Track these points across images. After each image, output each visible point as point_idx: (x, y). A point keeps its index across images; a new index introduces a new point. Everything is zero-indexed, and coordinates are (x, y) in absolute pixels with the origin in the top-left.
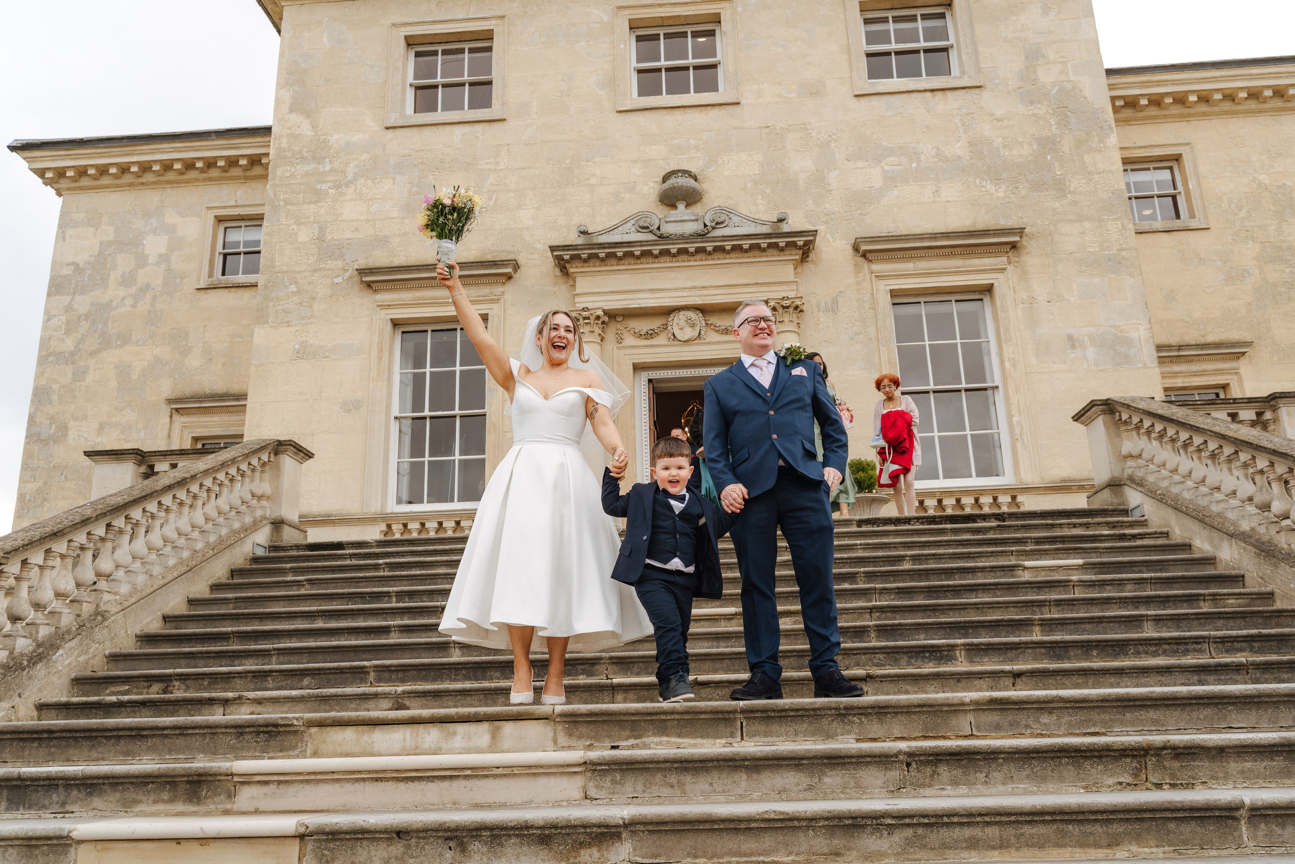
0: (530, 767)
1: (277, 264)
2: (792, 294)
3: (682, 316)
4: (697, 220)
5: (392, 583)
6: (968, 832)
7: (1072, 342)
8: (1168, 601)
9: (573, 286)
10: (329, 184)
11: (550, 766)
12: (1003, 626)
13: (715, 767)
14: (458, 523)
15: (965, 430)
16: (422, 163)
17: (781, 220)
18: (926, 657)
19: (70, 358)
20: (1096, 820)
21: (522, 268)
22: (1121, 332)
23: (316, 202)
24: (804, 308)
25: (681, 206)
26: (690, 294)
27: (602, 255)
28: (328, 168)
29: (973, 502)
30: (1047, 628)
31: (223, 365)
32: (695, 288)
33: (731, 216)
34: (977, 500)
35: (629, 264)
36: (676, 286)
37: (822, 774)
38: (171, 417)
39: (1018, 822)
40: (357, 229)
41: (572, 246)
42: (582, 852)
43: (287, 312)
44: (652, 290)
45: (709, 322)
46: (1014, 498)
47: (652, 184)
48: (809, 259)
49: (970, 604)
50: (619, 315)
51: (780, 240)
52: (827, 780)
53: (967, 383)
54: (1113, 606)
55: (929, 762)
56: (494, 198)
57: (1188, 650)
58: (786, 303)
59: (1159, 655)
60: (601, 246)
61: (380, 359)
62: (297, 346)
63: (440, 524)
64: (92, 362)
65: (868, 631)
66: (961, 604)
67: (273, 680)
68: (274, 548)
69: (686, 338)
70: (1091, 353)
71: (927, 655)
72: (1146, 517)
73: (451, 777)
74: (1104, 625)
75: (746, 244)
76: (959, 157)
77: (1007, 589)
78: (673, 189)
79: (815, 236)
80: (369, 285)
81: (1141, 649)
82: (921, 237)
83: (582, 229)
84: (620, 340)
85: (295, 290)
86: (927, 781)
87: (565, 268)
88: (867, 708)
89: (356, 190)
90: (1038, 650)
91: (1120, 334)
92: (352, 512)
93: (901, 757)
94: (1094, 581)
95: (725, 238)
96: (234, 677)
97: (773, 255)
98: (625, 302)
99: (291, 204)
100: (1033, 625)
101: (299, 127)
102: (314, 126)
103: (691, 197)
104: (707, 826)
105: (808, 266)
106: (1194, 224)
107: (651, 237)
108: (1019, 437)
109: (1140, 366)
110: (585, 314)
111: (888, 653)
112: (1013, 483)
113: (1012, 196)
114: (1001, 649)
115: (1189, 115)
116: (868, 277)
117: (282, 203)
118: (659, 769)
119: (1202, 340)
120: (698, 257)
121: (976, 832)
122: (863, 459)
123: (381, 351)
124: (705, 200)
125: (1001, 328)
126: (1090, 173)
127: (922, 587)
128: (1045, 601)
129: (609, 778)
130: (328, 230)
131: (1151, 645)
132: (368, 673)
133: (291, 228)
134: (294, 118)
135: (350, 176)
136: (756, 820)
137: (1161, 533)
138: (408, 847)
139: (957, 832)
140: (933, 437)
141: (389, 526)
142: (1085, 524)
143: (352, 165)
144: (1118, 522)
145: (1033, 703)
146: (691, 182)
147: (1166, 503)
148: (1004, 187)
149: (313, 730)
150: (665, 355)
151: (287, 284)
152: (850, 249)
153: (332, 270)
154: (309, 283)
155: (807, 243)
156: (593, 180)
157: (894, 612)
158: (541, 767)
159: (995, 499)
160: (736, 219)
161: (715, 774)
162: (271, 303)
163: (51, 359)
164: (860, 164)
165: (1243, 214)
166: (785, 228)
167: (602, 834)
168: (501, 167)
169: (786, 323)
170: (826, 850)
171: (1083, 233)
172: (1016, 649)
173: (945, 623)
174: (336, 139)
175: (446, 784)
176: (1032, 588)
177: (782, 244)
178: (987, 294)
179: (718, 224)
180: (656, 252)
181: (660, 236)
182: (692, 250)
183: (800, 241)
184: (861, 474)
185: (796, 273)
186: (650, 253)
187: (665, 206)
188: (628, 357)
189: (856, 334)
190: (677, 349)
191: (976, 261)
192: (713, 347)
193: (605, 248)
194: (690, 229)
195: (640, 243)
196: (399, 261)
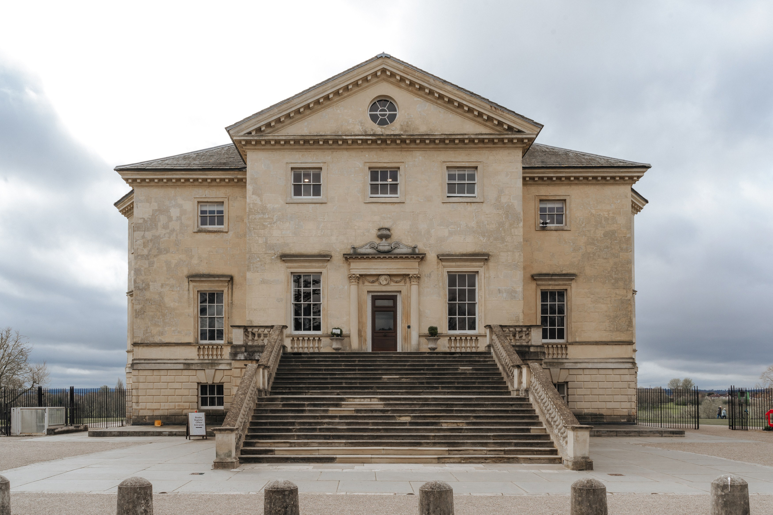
1: (252, 250)
2: (417, 273)
3: (383, 278)
9: (349, 264)
10: (268, 223)
11: (380, 404)
15: (466, 316)
16: (299, 217)
17: (415, 247)
19: (147, 257)
21: (333, 257)
22: (514, 289)
23: (264, 229)
25: (384, 240)
27: (359, 257)
28: (267, 217)
29: (465, 339)
30: (458, 383)
31: (207, 263)
32: (387, 269)
35: (368, 260)
36: (382, 268)
38: (189, 282)
43: (257, 267)
44: (374, 269)
45: (391, 279)
46: (477, 338)
47: (375, 230)
49: (445, 377)
51: (414, 255)
56: (323, 232)
57: (480, 389)
58: (415, 276)
61: (287, 285)
62: (261, 280)
63: (309, 339)
64: (155, 259)
71: (434, 388)
72: (493, 356)
75: (403, 256)
76: (473, 227)
77: (454, 374)
80: (283, 259)
81: (473, 388)
82: (457, 255)
83: (353, 246)
84: (364, 283)
85: (259, 260)
89: (277, 226)
90: (454, 388)
94: (472, 373)
97: (412, 260)
98: (366, 272)
99: (256, 229)
101: (256, 200)
102: (261, 201)
103: (387, 237)
105: (423, 262)
106: (566, 228)
109: (517, 300)
110: (354, 276)
112: (478, 333)
113: (488, 242)
114: (447, 387)
115: (571, 184)
117: (252, 229)
119: (561, 272)
120: (389, 259)
122: (434, 326)
123: (287, 282)
125: (479, 285)
126: (513, 235)
129: (387, 405)
133: (256, 238)
134: (254, 196)
135: (275, 220)
136: (404, 410)
137: (493, 360)
140: (456, 317)
141: (293, 338)
142: (479, 357)
143: (275, 216)
144: (487, 356)
147: (495, 354)
151: (256, 258)
152: (436, 257)
153: (271, 254)
154: (263, 258)
155: (422, 257)
156: (356, 227)
157: (430, 378)
159: (471, 338)
160: (401, 246)
161: (399, 405)
162: (251, 264)
163: (139, 257)
164: (442, 227)
165: (583, 225)
166: (417, 251)
167: (388, 411)
168: (325, 220)
169: (415, 282)
171: (508, 256)
172: (450, 387)
173: (439, 382)
174: (269, 206)
176: (459, 374)
177: (415, 257)
179: (395, 247)
180: (376, 257)
181: (378, 251)
182: (387, 257)
183: (421, 256)
184: (433, 331)
185: (419, 264)
186: (374, 257)
187: (379, 239)
188: (366, 289)
189: (436, 285)
190: (381, 287)
191: (474, 264)
192: (392, 287)
193: (360, 255)
194: (387, 248)
195: (371, 255)
196: (293, 252)
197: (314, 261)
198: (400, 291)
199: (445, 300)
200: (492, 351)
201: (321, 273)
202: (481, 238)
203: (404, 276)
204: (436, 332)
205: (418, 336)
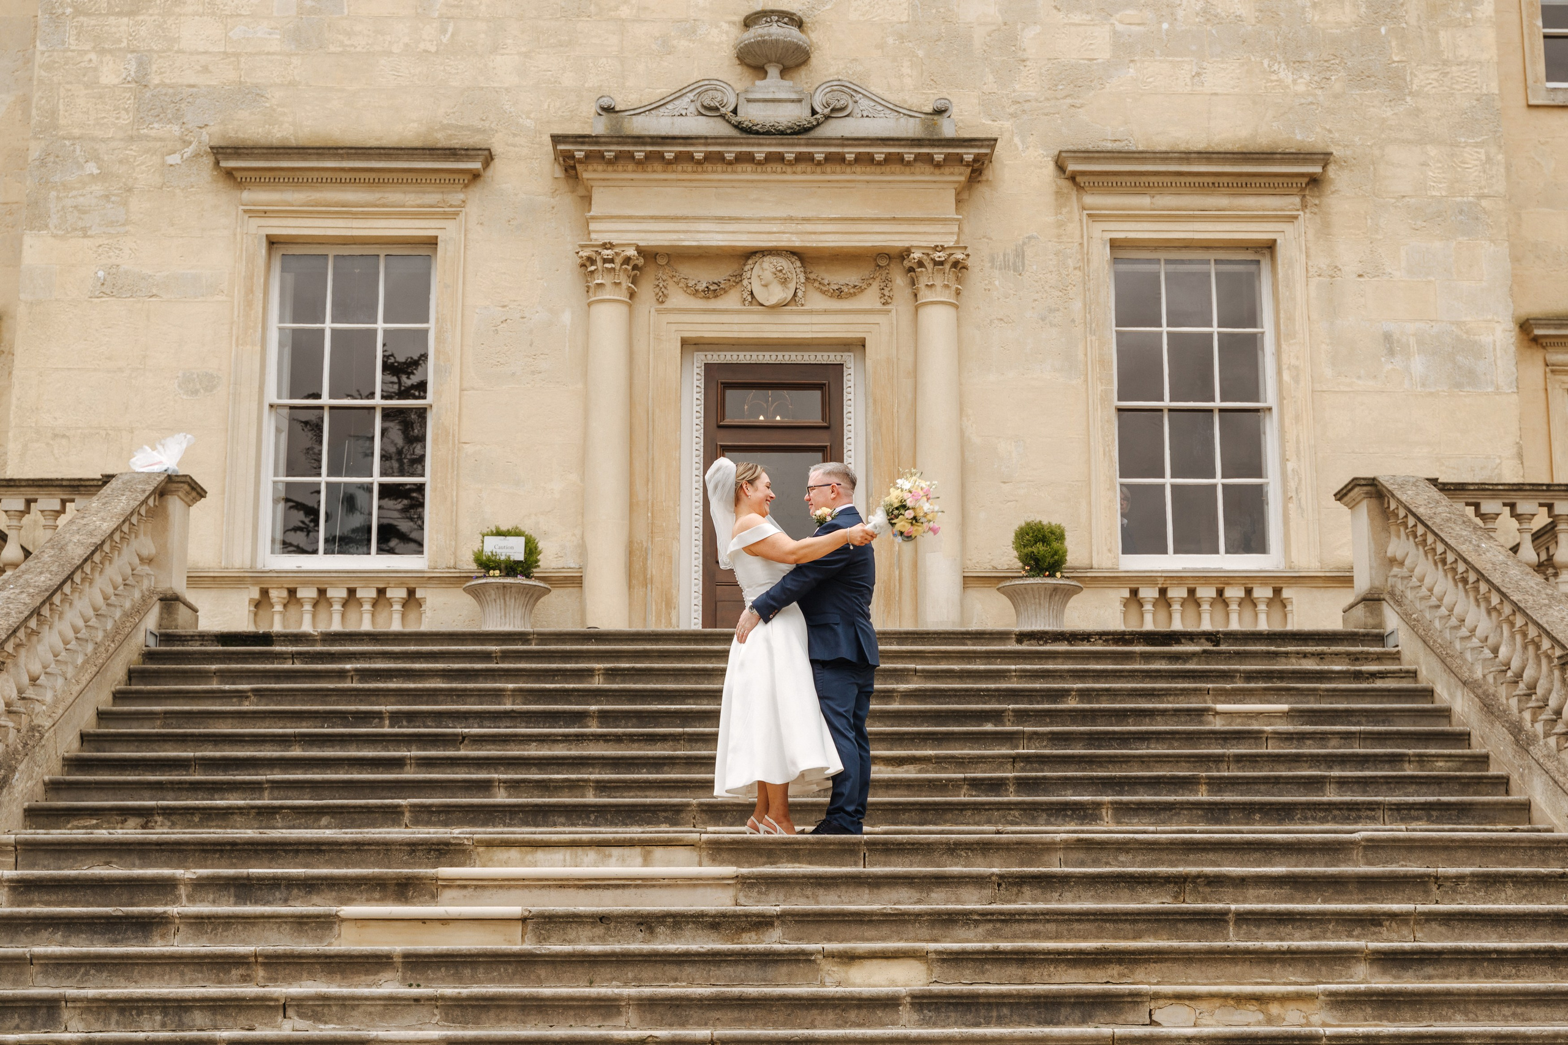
0: (691, 879)
1: (62, 122)
2: (950, 241)
3: (766, 267)
4: (800, 101)
5: (374, 698)
6: (1033, 927)
7: (1390, 344)
8: (1367, 761)
9: (587, 199)
11: (708, 879)
12: (1165, 783)
13: (844, 883)
14: (381, 592)
15: (1214, 477)
17: (939, 112)
18: (1067, 816)
20: (1126, 920)
21: (496, 160)
22: (1467, 332)
23: (131, 14)
24: (969, 263)
25: (773, 71)
26: (782, 228)
27: (639, 155)
29: (1214, 595)
30: (1216, 789)
32: (791, 219)
33: (858, 97)
34: (1220, 592)
35: (683, 171)
36: (762, 214)
37: (930, 890)
39: (1070, 920)
40: (205, 69)
41: (589, 136)
42: (744, 935)
43: (81, 210)
44: (721, 219)
45: (812, 276)
46: (1277, 591)
47: (725, 26)
48: (984, 178)
49: (1134, 756)
50: (663, 255)
51: (936, 150)
52: (933, 895)
53: (1222, 400)
54: (1304, 764)
55: (1015, 884)
56: (450, 30)
57: (1360, 817)
58: (939, 256)
59: (1328, 822)
60: (639, 140)
61: (249, 304)
62: (101, 274)
63: (352, 592)
65: (1006, 784)
66: (1123, 756)
67: (283, 819)
68: (167, 638)
69: (773, 300)
70: (1418, 365)
71: (1069, 813)
72: (1399, 648)
73: (624, 886)
74: (1280, 786)
75: (879, 153)
76: (1239, 18)
77: (1186, 739)
78: (762, 43)
79: (993, 147)
80: (229, 174)
81: (1309, 814)
82: (1164, 156)
83: (605, 102)
84: (661, 299)
85: (96, 171)
86: (1013, 898)
87: (574, 168)
88: (973, 844)
90: (1195, 812)
91: (1465, 336)
92: (201, 565)
93: (993, 878)
94: (1292, 734)
95: (845, 141)
96: (232, 814)
97: (924, 174)
98: (674, 236)
99: (87, 14)
100: (1199, 783)
103: (791, 59)
104: (840, 918)
105: (982, 190)
107: (721, 128)
108: (1294, 494)
109: (1490, 390)
110: (608, 254)
111: (1025, 810)
112: (1281, 567)
113: (1319, 92)
114: (1153, 809)
116: (1076, 217)
117: (69, 10)
118: (797, 884)
120: (799, 168)
121: (1039, 927)
122: (1045, 522)
123: (250, 291)
124: (815, 60)
125: (1282, 315)
126: (1445, 63)
127: (1082, 733)
128: (1223, 755)
129: (756, 890)
130: (154, 67)
131: (1320, 810)
132: (403, 813)
133: (86, 58)
136: (876, 915)
137: (1408, 672)
138: (609, 929)
139: (1025, 927)
140: (1163, 486)
141: (265, 592)
142: (1319, 654)
144: (1362, 652)
145: (1113, 844)
146: (791, 33)
147: (1417, 633)
148: (1306, 76)
149: (481, 849)
150: (736, 328)
151: (82, 160)
152: (1051, 166)
153: (161, 139)
154: (121, 162)
155: (977, 159)
156: (625, 12)
157: (1043, 762)
158: (701, 879)
159: (1249, 592)
160: (864, 103)
161: (843, 889)
162: (53, 194)
164: (1077, 17)
166: (948, 129)
167: (760, 923)
169: (939, 288)
170: (928, 937)
171: (1425, 164)
172: (1171, 810)
173: (1098, 778)
175: (619, 892)
176: (1216, 739)
177: (939, 158)
178: (1266, 251)
179: (833, 110)
180: (730, 156)
181: (738, 126)
182: (790, 157)
183: (969, 154)
184: (1040, 548)
185: (958, 201)
186: (719, 158)
187: (747, 72)
188: (674, 327)
189: (1051, 310)
190: (756, 318)
191: (1251, 201)
192: (815, 319)
193: (644, 144)
194: (787, 115)
195: (705, 140)
196: (282, 132)
197: (395, 175)
198: (861, 344)
199: (1100, 388)
200: (1392, 620)
201: (432, 243)
202: (1282, 75)
203: (883, 263)
204: (1056, 553)
205: (958, 580)
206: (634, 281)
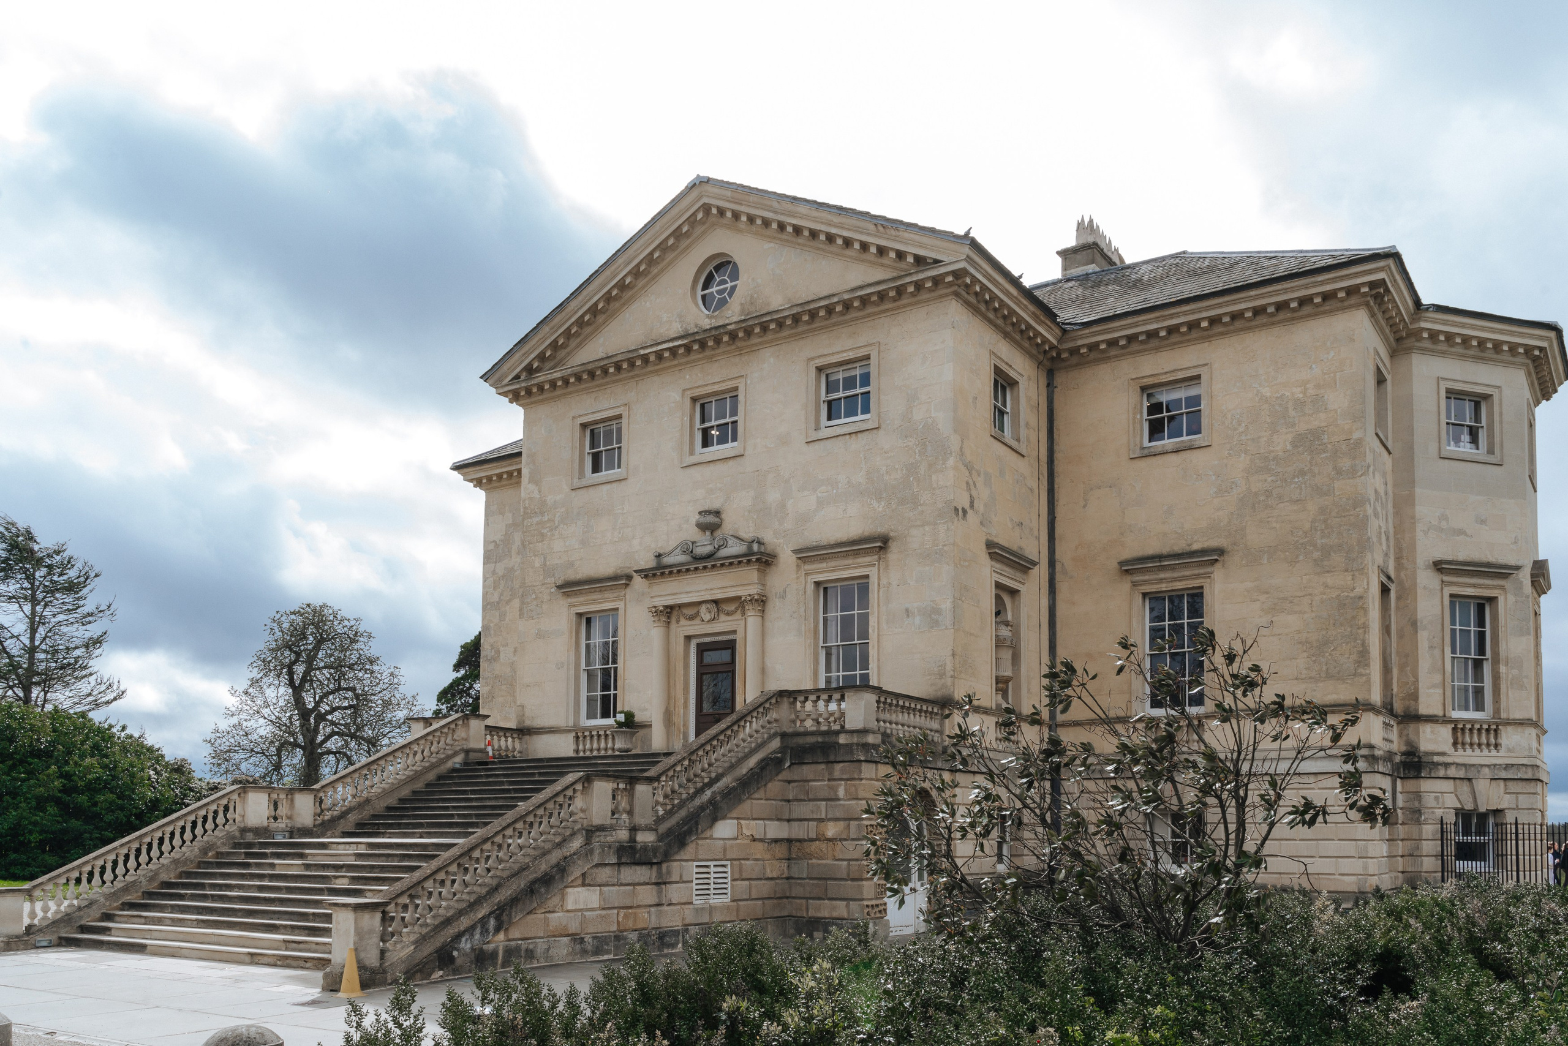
2: (757, 592)
4: (713, 543)
7: (908, 612)
10: (547, 529)
14: (605, 732)
16: (588, 512)
17: (752, 541)
19: (497, 606)
22: (936, 604)
23: (542, 541)
24: (767, 598)
25: (708, 533)
26: (708, 592)
28: (547, 518)
33: (732, 539)
35: (679, 576)
40: (560, 557)
41: (652, 566)
45: (721, 608)
47: (694, 517)
48: (772, 563)
50: (672, 608)
53: (857, 640)
58: (753, 598)
60: (667, 566)
61: (571, 637)
63: (598, 732)
69: (709, 619)
70: (918, 620)
76: (860, 483)
78: (704, 521)
79: (766, 553)
80: (564, 593)
82: (826, 547)
83: (656, 554)
84: (678, 622)
89: (559, 532)
92: (562, 726)
95: (720, 558)
99: (532, 544)
101: (533, 492)
102: (540, 492)
103: (714, 527)
107: (687, 557)
109: (943, 628)
113: (887, 509)
116: (803, 574)
119: (1188, 549)
120: (707, 570)
124: (724, 525)
125: (871, 605)
126: (934, 489)
134: (531, 486)
135: (557, 523)
140: (839, 676)
141: (577, 734)
143: (558, 515)
146: (717, 517)
150: (703, 629)
153: (549, 584)
154: (539, 593)
156: (670, 516)
160: (730, 542)
168: (625, 511)
174: (550, 499)
177: (752, 560)
178: (869, 582)
179: (723, 546)
180: (684, 570)
181: (691, 557)
182: (701, 568)
185: (761, 574)
186: (680, 571)
187: (700, 533)
188: (683, 632)
189: (794, 613)
191: (861, 560)
192: (724, 624)
194: (708, 550)
195: (682, 564)
196: (580, 576)
198: (735, 632)
201: (616, 610)
202: (874, 505)
206: (669, 617)
